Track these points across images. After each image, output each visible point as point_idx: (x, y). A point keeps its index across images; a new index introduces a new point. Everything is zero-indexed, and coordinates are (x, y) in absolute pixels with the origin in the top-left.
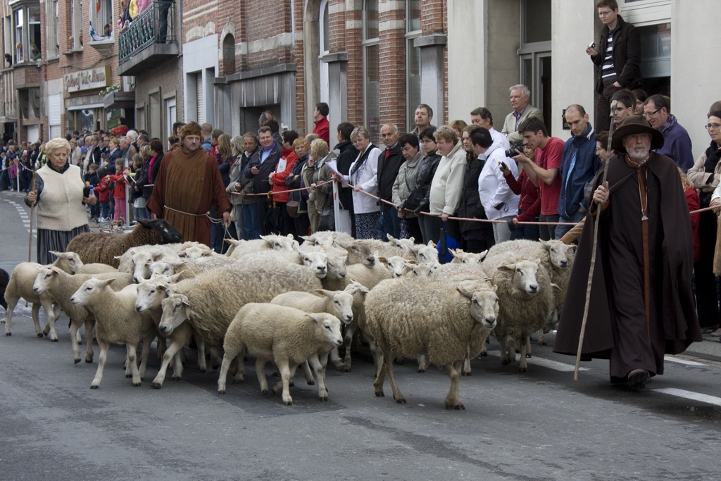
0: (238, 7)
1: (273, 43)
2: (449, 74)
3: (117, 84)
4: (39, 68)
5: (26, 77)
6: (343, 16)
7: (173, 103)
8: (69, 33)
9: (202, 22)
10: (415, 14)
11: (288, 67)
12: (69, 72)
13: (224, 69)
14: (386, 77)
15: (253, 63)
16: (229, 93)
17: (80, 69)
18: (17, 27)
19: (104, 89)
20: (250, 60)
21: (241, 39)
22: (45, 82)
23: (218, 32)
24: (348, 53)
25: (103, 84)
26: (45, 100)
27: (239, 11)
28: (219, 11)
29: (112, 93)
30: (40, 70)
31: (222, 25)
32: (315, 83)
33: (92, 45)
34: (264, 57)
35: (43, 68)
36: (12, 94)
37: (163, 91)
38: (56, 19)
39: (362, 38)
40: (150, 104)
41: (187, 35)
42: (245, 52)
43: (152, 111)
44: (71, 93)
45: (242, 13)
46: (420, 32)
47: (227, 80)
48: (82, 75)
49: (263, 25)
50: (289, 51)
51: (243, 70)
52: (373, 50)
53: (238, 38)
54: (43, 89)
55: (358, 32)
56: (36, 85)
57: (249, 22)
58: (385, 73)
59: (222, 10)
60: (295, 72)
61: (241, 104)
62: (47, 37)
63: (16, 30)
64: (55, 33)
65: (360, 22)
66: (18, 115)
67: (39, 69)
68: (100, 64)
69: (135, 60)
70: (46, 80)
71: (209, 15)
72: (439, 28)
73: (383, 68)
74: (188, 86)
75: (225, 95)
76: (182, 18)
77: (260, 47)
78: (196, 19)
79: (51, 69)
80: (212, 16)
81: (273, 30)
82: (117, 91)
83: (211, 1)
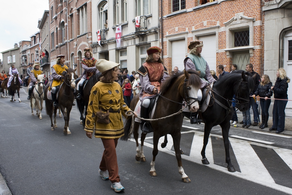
5: (24, 68)
6: (77, 58)
7: (49, 72)
8: (32, 61)
9: (53, 59)
18: (23, 59)
24: (77, 64)
36: (22, 70)
38: (29, 58)
40: (45, 72)
41: (51, 61)
55: (79, 60)
62: (28, 61)
66: (23, 74)
67: (27, 66)
69: (43, 65)
76: (51, 58)
83: (55, 55)
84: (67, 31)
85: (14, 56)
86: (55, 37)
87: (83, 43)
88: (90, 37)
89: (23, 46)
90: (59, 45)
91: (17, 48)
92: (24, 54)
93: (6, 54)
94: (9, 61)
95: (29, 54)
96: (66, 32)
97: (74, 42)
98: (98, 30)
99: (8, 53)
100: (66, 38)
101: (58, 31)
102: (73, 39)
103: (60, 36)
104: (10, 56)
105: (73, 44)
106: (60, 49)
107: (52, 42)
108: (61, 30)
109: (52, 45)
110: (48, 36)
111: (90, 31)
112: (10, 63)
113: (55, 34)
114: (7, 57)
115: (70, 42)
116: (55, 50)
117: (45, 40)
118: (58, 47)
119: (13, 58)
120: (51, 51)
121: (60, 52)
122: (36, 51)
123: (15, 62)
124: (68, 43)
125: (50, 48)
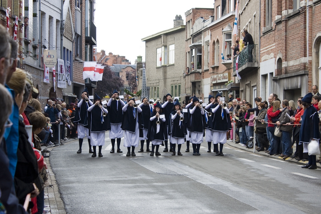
0: (284, 46)
1: (299, 62)
3: (232, 79)
4: (201, 73)
5: (195, 77)
7: (255, 88)
8: (213, 59)
9: (268, 53)
11: (305, 72)
12: (213, 75)
13: (277, 73)
15: (290, 71)
16: (279, 83)
17: (217, 74)
18: (192, 56)
19: (227, 82)
20: (288, 69)
21: (285, 60)
22: (203, 79)
23: (275, 57)
25: (227, 80)
26: (202, 87)
28: (276, 48)
29: (230, 84)
30: (201, 74)
31: (277, 54)
32: (317, 79)
33: (223, 64)
34: (294, 68)
35: (202, 73)
36: (189, 85)
37: (251, 83)
38: (208, 52)
40: (246, 88)
41: (262, 59)
42: (286, 66)
43: (247, 91)
44: (214, 84)
45: (285, 49)
47: (278, 78)
48: (218, 76)
49: (294, 54)
50: (305, 65)
51: (285, 74)
53: (284, 60)
54: (202, 82)
56: (199, 80)
57: (289, 53)
59: (277, 48)
60: (308, 74)
61: (284, 88)
62: (204, 60)
64: (208, 58)
66: (191, 93)
68: (226, 72)
69: (240, 69)
70: (203, 78)
71: (271, 50)
74: (262, 80)
75: (277, 84)
76: (260, 51)
77: (293, 63)
78: (266, 52)
79: (206, 74)
80: (273, 50)
81: (299, 56)
82: (232, 83)
83: (272, 44)
85: (172, 48)
89: (194, 22)
90: (283, 15)
91: (180, 28)
92: (196, 41)
93: (153, 43)
94: (161, 60)
95: (207, 43)
99: (159, 40)
104: (163, 47)
106: (286, 26)
107: (265, 10)
109: (265, 16)
112: (163, 64)
114: (157, 50)
115: (314, 5)
116: (272, 30)
117: (249, 5)
118: (281, 21)
119: (170, 52)
120: (263, 34)
121: (284, 35)
122: (224, 33)
123: (174, 62)
124: (309, 9)
125: (260, 24)
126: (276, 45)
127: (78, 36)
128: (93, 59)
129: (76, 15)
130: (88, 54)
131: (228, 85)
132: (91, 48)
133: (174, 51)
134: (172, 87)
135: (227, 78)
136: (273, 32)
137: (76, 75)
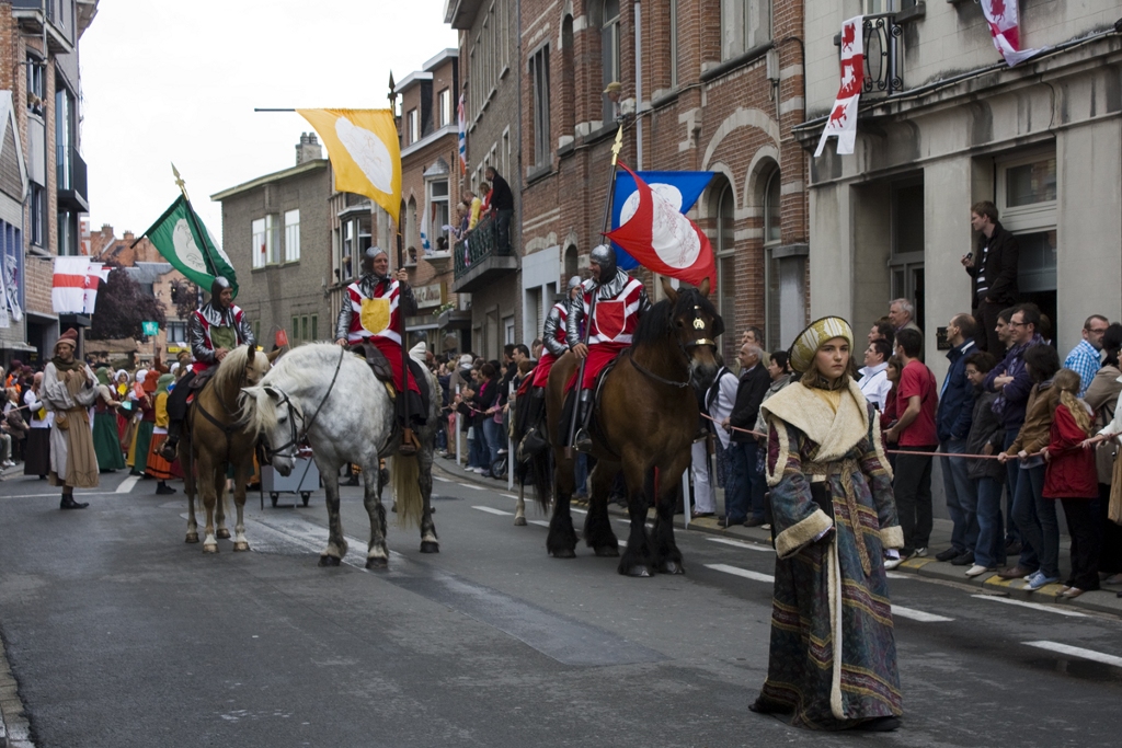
0: (581, 216)
2: (811, 288)
3: (452, 301)
7: (511, 323)
9: (543, 232)
10: (775, 221)
14: (742, 292)
18: (346, 240)
19: (438, 307)
21: (584, 250)
23: (560, 243)
25: (437, 302)
27: (582, 220)
28: (561, 220)
29: (446, 312)
31: (565, 235)
33: (427, 260)
37: (500, 309)
38: (388, 231)
39: (716, 249)
40: (487, 323)
41: (526, 247)
43: (489, 331)
45: (585, 223)
46: (780, 241)
52: (728, 262)
53: (582, 249)
55: (714, 241)
57: (594, 232)
58: (741, 287)
59: (565, 219)
63: (346, 243)
65: (715, 231)
68: (435, 281)
69: (471, 275)
71: (551, 224)
72: (800, 237)
73: (739, 282)
74: (527, 303)
76: (522, 228)
78: (537, 230)
80: (553, 226)
82: (452, 309)
83: (553, 208)
84: (634, 34)
85: (293, 217)
86: (552, 81)
87: (744, 117)
88: (791, 71)
90: (578, 136)
91: (313, 166)
92: (356, 202)
93: (243, 207)
94: (264, 249)
96: (626, 45)
97: (684, 110)
98: (848, 22)
99: (259, 198)
100: (626, 83)
101: (578, 41)
102: (675, 88)
103: (589, 76)
104: (269, 218)
105: (677, 131)
106: (586, 163)
107: (532, 121)
108: (597, 33)
109: (532, 136)
110: (511, 76)
111: (792, 33)
112: (269, 260)
113: (556, 64)
114: (252, 225)
115: (656, 112)
116: (550, 172)
117: (491, 107)
118: (572, 150)
119: (287, 230)
120: (529, 183)
121: (583, 186)
122: (429, 182)
123: (298, 257)
124: (643, 121)
125: (520, 157)
126: (560, 212)
127: (36, 189)
128: (80, 248)
129: (30, 131)
130: (66, 235)
131: (442, 315)
132: (74, 222)
133: (298, 227)
134: (296, 321)
135: (437, 298)
136: (555, 179)
137: (34, 292)
